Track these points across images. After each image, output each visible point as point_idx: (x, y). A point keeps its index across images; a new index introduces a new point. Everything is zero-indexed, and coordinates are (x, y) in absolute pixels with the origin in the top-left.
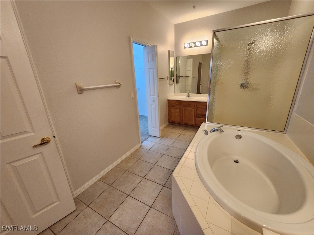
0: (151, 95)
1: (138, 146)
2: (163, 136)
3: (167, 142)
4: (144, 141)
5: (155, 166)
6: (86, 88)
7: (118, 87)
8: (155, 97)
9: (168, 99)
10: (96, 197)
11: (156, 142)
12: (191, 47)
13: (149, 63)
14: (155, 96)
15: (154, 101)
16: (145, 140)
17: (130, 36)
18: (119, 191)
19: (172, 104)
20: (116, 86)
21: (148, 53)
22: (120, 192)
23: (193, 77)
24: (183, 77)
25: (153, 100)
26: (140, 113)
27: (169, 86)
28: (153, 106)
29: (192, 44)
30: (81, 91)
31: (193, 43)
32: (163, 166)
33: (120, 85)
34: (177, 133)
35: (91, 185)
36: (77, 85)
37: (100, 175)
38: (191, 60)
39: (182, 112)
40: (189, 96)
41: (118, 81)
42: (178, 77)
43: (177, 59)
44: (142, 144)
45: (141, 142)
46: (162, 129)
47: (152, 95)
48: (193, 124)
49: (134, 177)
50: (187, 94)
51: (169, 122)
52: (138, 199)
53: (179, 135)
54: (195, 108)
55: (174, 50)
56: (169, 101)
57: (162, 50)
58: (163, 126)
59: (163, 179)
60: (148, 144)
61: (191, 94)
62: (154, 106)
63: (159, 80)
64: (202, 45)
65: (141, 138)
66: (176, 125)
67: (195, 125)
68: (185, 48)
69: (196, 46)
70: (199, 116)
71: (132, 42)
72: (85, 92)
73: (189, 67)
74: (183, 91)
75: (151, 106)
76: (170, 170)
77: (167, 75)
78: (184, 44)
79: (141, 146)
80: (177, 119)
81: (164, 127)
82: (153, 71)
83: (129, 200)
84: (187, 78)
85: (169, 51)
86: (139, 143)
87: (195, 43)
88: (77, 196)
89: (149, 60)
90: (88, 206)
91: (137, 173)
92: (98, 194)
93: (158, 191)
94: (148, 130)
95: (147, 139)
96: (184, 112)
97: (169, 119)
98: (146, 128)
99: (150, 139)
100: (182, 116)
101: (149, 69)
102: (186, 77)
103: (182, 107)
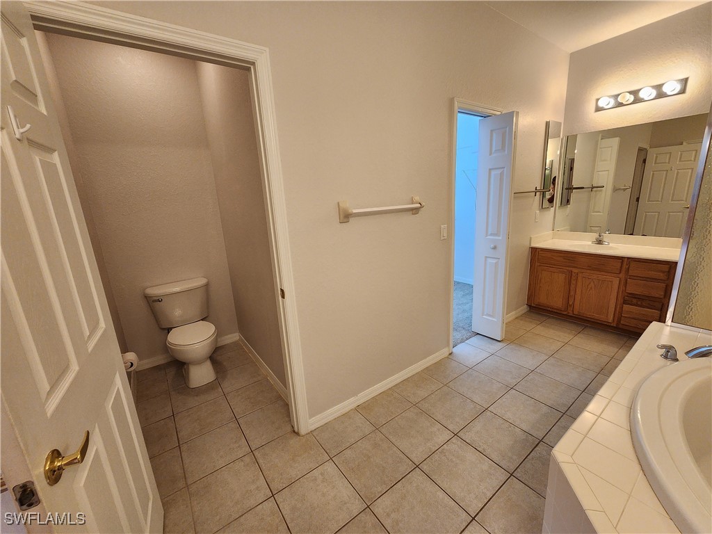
0: (489, 233)
1: (444, 353)
2: (511, 338)
3: (524, 359)
4: (459, 343)
5: (488, 413)
6: (355, 211)
7: (415, 211)
8: (500, 238)
9: (534, 245)
10: (348, 444)
11: (493, 351)
12: (621, 105)
13: (494, 155)
14: (499, 236)
15: (495, 248)
16: (461, 342)
17: (453, 98)
18: (395, 449)
19: (540, 260)
20: (411, 209)
21: (492, 131)
22: (399, 452)
23: (615, 190)
24: (582, 188)
25: (492, 246)
26: (457, 277)
27: (538, 212)
28: (490, 260)
29: (624, 97)
30: (346, 217)
31: (630, 93)
32: (510, 419)
33: (422, 207)
34: (554, 337)
35: (340, 415)
36: (341, 205)
37: (357, 398)
38: (615, 142)
39: (573, 282)
40: (600, 242)
41: (417, 198)
42: (569, 188)
43: (570, 142)
44: (455, 350)
45: (451, 345)
46: (510, 322)
47: (491, 235)
48: (610, 320)
49: (431, 425)
50: (595, 236)
51: (530, 306)
52: (439, 482)
53: (559, 344)
54: (621, 275)
55: (561, 120)
56: (534, 251)
57: (529, 121)
58: (513, 315)
59: (510, 454)
60: (470, 352)
61: (607, 237)
62: (494, 261)
63: (514, 197)
64: (661, 95)
65: (455, 336)
66: (549, 317)
67: (617, 324)
68: (598, 109)
69: (637, 100)
70: (635, 301)
71: (456, 109)
72: (352, 220)
73: (605, 160)
74: (579, 225)
75: (486, 260)
76: (530, 437)
77: (537, 183)
78: (598, 100)
79: (450, 354)
80: (557, 302)
81: (514, 317)
82: (502, 174)
83: (417, 476)
84: (596, 191)
85: (548, 124)
86: (448, 345)
87: (635, 93)
88: (313, 429)
89: (494, 149)
90: (331, 459)
91: (439, 417)
92: (353, 441)
93: (496, 484)
94: (470, 318)
95: (467, 339)
96: (579, 284)
97: (531, 296)
98: (464, 311)
99: (475, 340)
100: (572, 293)
101: (490, 169)
102: (593, 188)
103: (575, 270)
